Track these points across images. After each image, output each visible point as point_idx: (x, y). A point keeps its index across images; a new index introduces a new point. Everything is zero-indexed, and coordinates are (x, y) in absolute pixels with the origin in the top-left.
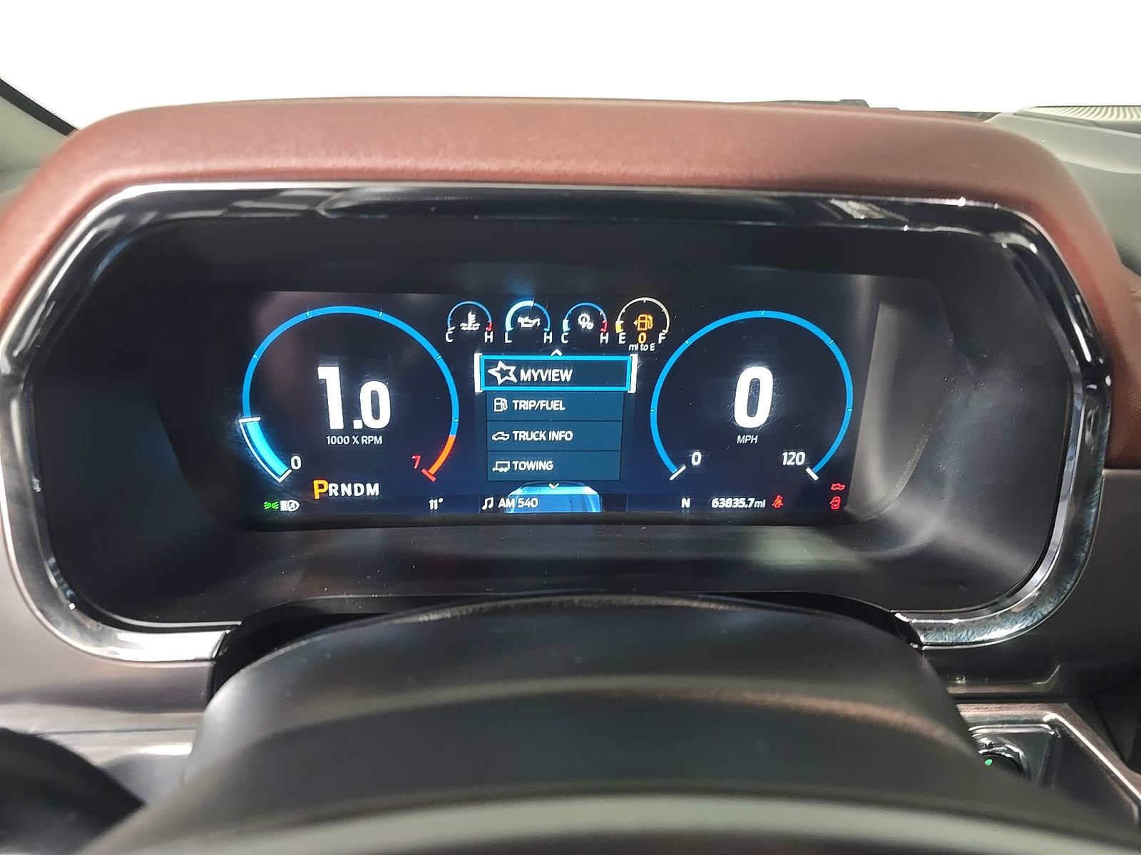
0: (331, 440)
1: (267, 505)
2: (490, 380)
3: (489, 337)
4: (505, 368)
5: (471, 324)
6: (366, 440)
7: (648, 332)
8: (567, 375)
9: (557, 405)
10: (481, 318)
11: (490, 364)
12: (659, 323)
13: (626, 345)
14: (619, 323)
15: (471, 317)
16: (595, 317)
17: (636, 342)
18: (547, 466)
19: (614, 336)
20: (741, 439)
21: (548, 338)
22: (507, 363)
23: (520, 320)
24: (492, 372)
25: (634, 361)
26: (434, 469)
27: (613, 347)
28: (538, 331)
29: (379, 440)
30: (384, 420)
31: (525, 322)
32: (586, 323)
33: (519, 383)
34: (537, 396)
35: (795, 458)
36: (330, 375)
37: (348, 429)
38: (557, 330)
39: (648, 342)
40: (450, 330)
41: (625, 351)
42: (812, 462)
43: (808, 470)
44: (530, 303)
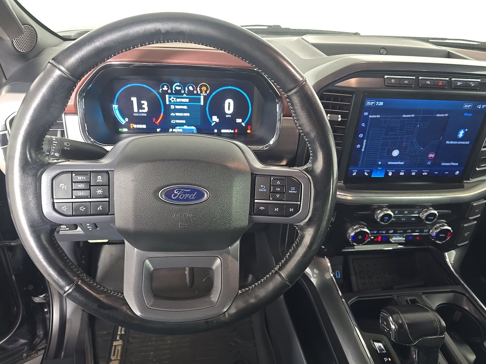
0: (134, 114)
1: (120, 130)
2: (170, 101)
3: (169, 91)
4: (173, 98)
5: (165, 88)
6: (143, 115)
7: (205, 91)
8: (187, 100)
9: (185, 107)
10: (168, 87)
11: (170, 97)
12: (207, 89)
13: (200, 94)
14: (198, 89)
15: (165, 87)
16: (193, 87)
17: (202, 93)
18: (184, 121)
19: (197, 92)
20: (227, 116)
21: (183, 92)
22: (174, 97)
23: (176, 87)
24: (170, 99)
25: (202, 98)
26: (158, 122)
27: (197, 94)
28: (180, 90)
29: (145, 115)
30: (146, 110)
31: (178, 88)
32: (191, 88)
33: (177, 102)
34: (181, 105)
35: (239, 121)
36: (134, 99)
37: (138, 112)
38: (185, 90)
39: (205, 93)
40: (161, 89)
41: (200, 95)
42: (243, 122)
43: (242, 123)
44: (179, 84)
